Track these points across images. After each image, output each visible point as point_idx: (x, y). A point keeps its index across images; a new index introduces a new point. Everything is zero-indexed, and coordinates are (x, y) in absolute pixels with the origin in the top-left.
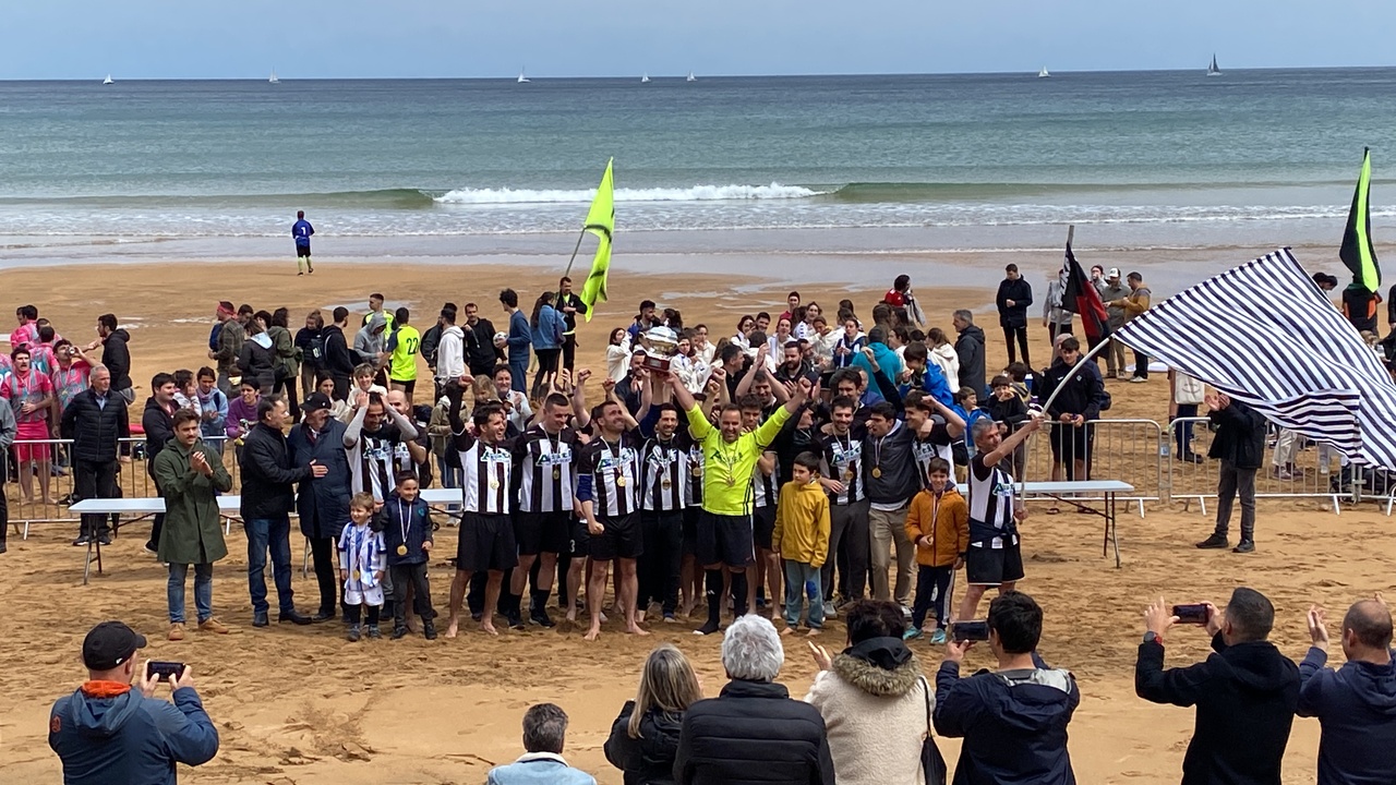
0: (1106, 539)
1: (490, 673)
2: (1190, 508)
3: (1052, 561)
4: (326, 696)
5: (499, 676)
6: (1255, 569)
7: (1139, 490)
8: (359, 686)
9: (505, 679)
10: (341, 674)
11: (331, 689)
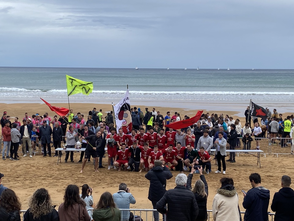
0: (258, 162)
1: (135, 184)
2: (275, 156)
3: (247, 166)
4: (103, 188)
5: (137, 185)
6: (288, 169)
7: (265, 152)
8: (110, 186)
9: (138, 186)
10: (106, 183)
11: (104, 186)
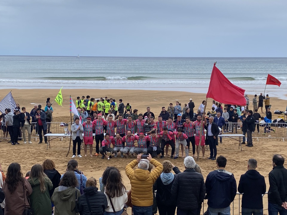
0: (239, 145)
2: (256, 140)
3: (229, 149)
